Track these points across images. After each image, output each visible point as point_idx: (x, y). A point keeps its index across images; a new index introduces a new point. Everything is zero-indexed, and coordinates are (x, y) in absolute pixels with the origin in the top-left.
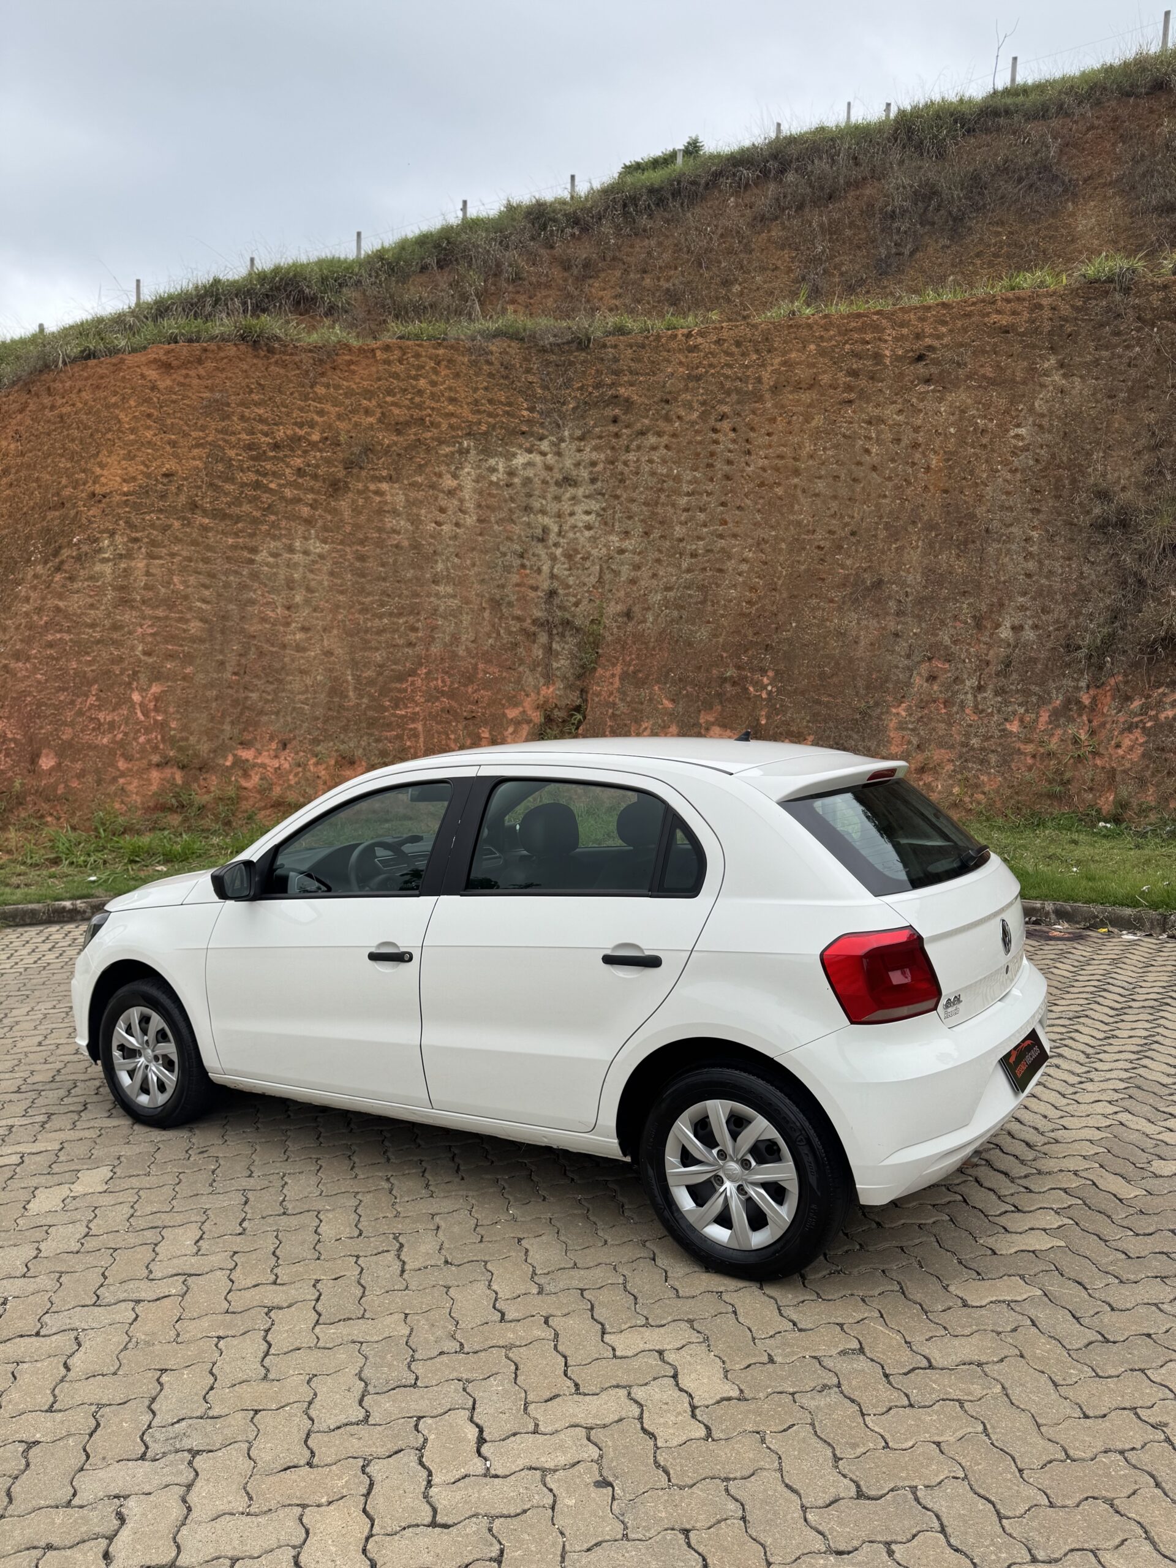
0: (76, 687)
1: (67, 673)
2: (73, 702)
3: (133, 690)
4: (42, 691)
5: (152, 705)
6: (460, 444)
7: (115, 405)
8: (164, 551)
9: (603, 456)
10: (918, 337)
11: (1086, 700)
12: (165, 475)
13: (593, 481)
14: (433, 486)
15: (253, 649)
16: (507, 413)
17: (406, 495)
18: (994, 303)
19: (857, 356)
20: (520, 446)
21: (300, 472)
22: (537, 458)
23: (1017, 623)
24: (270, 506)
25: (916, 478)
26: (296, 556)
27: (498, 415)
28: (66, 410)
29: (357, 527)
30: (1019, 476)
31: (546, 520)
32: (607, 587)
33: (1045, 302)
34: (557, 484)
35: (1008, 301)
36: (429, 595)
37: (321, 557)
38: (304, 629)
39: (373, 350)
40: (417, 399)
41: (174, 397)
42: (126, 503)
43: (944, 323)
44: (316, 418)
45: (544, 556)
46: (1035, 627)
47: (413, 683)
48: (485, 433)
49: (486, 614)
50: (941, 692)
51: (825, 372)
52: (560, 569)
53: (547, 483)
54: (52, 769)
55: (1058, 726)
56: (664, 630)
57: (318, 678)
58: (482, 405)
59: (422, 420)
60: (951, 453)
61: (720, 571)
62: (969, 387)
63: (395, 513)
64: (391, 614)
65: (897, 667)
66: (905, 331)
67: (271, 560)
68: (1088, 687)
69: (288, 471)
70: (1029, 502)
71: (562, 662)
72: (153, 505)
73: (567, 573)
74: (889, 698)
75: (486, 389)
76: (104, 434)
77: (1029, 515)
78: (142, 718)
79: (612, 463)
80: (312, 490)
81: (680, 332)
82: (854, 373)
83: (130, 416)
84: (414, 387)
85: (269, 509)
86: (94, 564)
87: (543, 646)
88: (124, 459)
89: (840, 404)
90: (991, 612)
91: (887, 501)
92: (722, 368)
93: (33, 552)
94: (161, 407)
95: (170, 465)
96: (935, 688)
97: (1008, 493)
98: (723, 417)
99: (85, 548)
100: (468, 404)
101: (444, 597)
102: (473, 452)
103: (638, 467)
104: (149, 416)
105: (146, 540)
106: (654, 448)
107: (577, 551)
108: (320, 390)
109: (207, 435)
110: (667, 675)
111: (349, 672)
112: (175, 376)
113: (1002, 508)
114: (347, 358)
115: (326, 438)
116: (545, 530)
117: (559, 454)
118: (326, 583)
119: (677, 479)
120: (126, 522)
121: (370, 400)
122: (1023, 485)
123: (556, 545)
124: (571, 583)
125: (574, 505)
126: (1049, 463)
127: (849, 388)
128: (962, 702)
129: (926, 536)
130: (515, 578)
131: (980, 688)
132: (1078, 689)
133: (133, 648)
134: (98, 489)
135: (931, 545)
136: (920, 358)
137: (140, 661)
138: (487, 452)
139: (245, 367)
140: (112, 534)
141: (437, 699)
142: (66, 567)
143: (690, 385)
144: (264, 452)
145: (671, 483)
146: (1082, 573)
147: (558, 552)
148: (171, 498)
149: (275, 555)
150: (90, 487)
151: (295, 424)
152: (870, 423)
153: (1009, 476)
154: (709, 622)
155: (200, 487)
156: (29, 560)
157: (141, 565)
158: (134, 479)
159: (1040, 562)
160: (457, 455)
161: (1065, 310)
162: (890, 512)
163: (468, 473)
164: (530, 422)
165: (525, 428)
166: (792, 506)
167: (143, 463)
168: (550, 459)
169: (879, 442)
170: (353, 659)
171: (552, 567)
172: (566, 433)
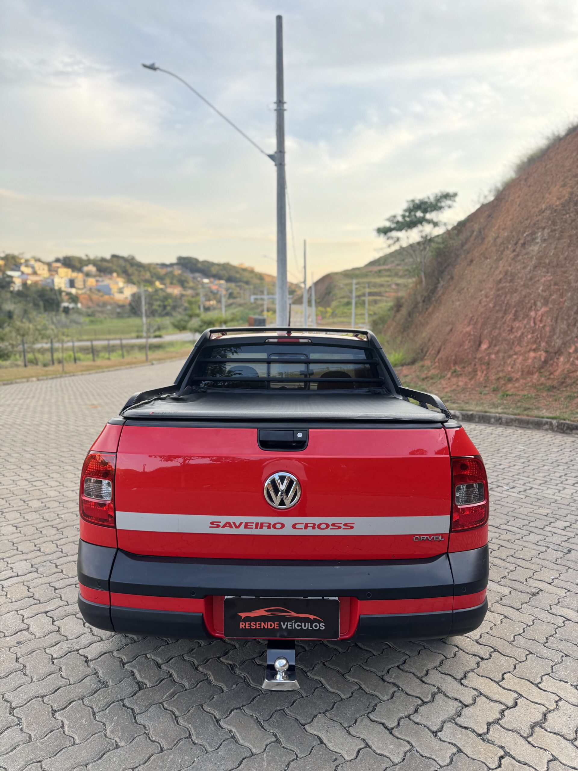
0: (506, 310)
1: (504, 303)
2: (503, 317)
3: (532, 311)
4: (491, 312)
5: (540, 318)
54: (486, 349)
78: (533, 325)
86: (530, 246)
133: (537, 289)
137: (539, 295)
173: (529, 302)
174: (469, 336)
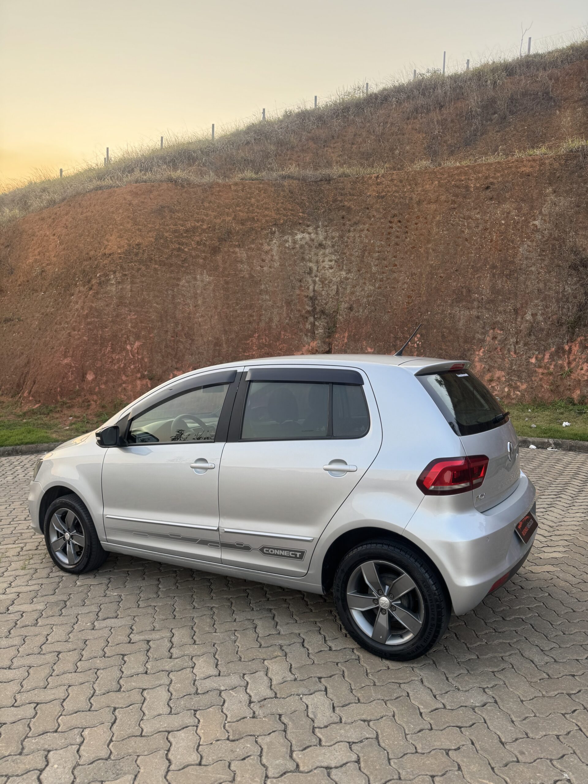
0: (102, 343)
1: (97, 336)
2: (101, 350)
3: (127, 344)
4: (87, 345)
5: (136, 351)
6: (271, 229)
7: (113, 213)
8: (138, 281)
9: (337, 235)
10: (486, 178)
11: (567, 348)
12: (137, 245)
13: (333, 246)
14: (259, 249)
15: (180, 325)
16: (292, 214)
17: (247, 254)
18: (522, 162)
19: (458, 187)
20: (299, 230)
21: (198, 243)
22: (307, 236)
23: (534, 312)
24: (185, 259)
25: (486, 245)
26: (198, 282)
27: (287, 216)
28: (89, 214)
29: (225, 269)
30: (534, 244)
31: (311, 265)
32: (340, 295)
33: (547, 162)
34: (316, 247)
35: (529, 161)
36: (258, 300)
37: (209, 283)
38: (202, 316)
39: (230, 186)
40: (251, 209)
41: (140, 208)
42: (120, 258)
43: (499, 172)
44: (205, 218)
45: (310, 282)
46: (542, 314)
47: (252, 341)
48: (282, 224)
49: (285, 308)
50: (499, 344)
51: (442, 195)
52: (318, 287)
53: (312, 247)
54: (93, 380)
55: (554, 360)
56: (367, 316)
57: (210, 338)
58: (281, 211)
59: (253, 218)
60: (502, 233)
61: (394, 288)
62: (511, 202)
63: (241, 262)
64: (241, 309)
65: (478, 333)
66: (480, 175)
67: (187, 284)
68: (567, 342)
69: (193, 243)
70: (539, 256)
71: (320, 331)
72: (132, 259)
73: (321, 289)
74: (475, 347)
75: (282, 203)
76: (108, 226)
77: (540, 261)
78: (132, 357)
79: (342, 238)
80: (204, 252)
81: (373, 176)
82: (457, 196)
83: (120, 217)
84: (249, 203)
85: (185, 260)
86: (107, 286)
87: (311, 323)
88: (118, 237)
89: (450, 209)
90: (522, 307)
91: (473, 255)
92: (394, 193)
93: (78, 280)
94: (134, 213)
95: (138, 240)
96: (496, 342)
97: (529, 252)
98: (395, 216)
99: (103, 279)
100: (274, 210)
101: (265, 301)
102: (277, 233)
103: (355, 239)
104: (129, 217)
105: (130, 275)
106: (362, 230)
107: (326, 279)
108: (206, 204)
109: (155, 226)
110: (369, 337)
111: (223, 336)
112: (139, 199)
113: (527, 258)
114: (218, 189)
115: (210, 227)
116: (311, 269)
117: (317, 234)
118: (212, 295)
119: (373, 245)
120: (121, 267)
121: (229, 209)
122: (537, 248)
123: (316, 276)
124: (323, 294)
125: (324, 257)
126: (549, 237)
127: (454, 202)
128: (509, 349)
129: (491, 272)
130: (298, 292)
131: (517, 343)
132: (563, 343)
133: (126, 325)
134: (107, 252)
135: (494, 275)
136: (488, 188)
137: (130, 331)
138: (283, 233)
139: (172, 194)
140: (115, 272)
141: (263, 348)
142: (94, 287)
143: (379, 201)
144: (182, 234)
145: (370, 247)
146: (564, 289)
147: (317, 279)
148: (140, 255)
149: (188, 282)
150: (102, 251)
151: (195, 220)
152: (464, 219)
153: (530, 243)
154: (389, 312)
155: (153, 250)
156: (76, 284)
157: (129, 287)
158: (123, 246)
159: (545, 284)
160: (270, 235)
161: (556, 165)
162: (474, 261)
163: (275, 243)
164: (302, 218)
165: (301, 222)
166: (428, 258)
167: (127, 239)
168: (313, 236)
169: (469, 228)
170: (225, 330)
171: (314, 287)
172: (320, 223)
173: (122, 337)
174: (70, 368)
